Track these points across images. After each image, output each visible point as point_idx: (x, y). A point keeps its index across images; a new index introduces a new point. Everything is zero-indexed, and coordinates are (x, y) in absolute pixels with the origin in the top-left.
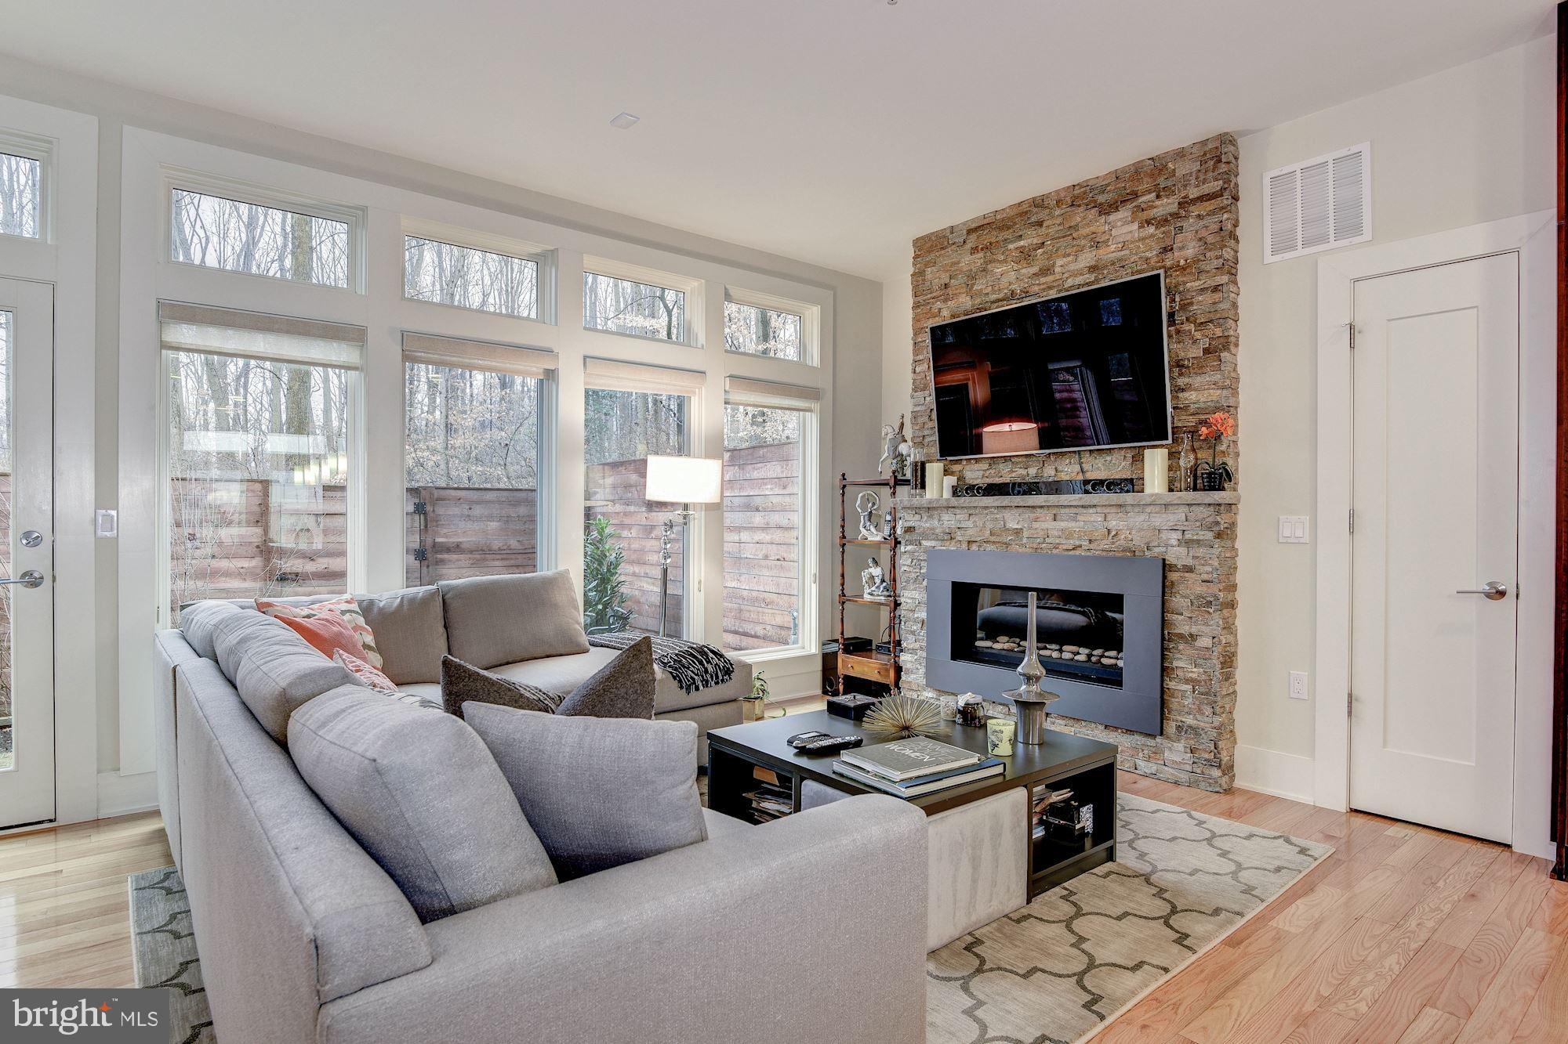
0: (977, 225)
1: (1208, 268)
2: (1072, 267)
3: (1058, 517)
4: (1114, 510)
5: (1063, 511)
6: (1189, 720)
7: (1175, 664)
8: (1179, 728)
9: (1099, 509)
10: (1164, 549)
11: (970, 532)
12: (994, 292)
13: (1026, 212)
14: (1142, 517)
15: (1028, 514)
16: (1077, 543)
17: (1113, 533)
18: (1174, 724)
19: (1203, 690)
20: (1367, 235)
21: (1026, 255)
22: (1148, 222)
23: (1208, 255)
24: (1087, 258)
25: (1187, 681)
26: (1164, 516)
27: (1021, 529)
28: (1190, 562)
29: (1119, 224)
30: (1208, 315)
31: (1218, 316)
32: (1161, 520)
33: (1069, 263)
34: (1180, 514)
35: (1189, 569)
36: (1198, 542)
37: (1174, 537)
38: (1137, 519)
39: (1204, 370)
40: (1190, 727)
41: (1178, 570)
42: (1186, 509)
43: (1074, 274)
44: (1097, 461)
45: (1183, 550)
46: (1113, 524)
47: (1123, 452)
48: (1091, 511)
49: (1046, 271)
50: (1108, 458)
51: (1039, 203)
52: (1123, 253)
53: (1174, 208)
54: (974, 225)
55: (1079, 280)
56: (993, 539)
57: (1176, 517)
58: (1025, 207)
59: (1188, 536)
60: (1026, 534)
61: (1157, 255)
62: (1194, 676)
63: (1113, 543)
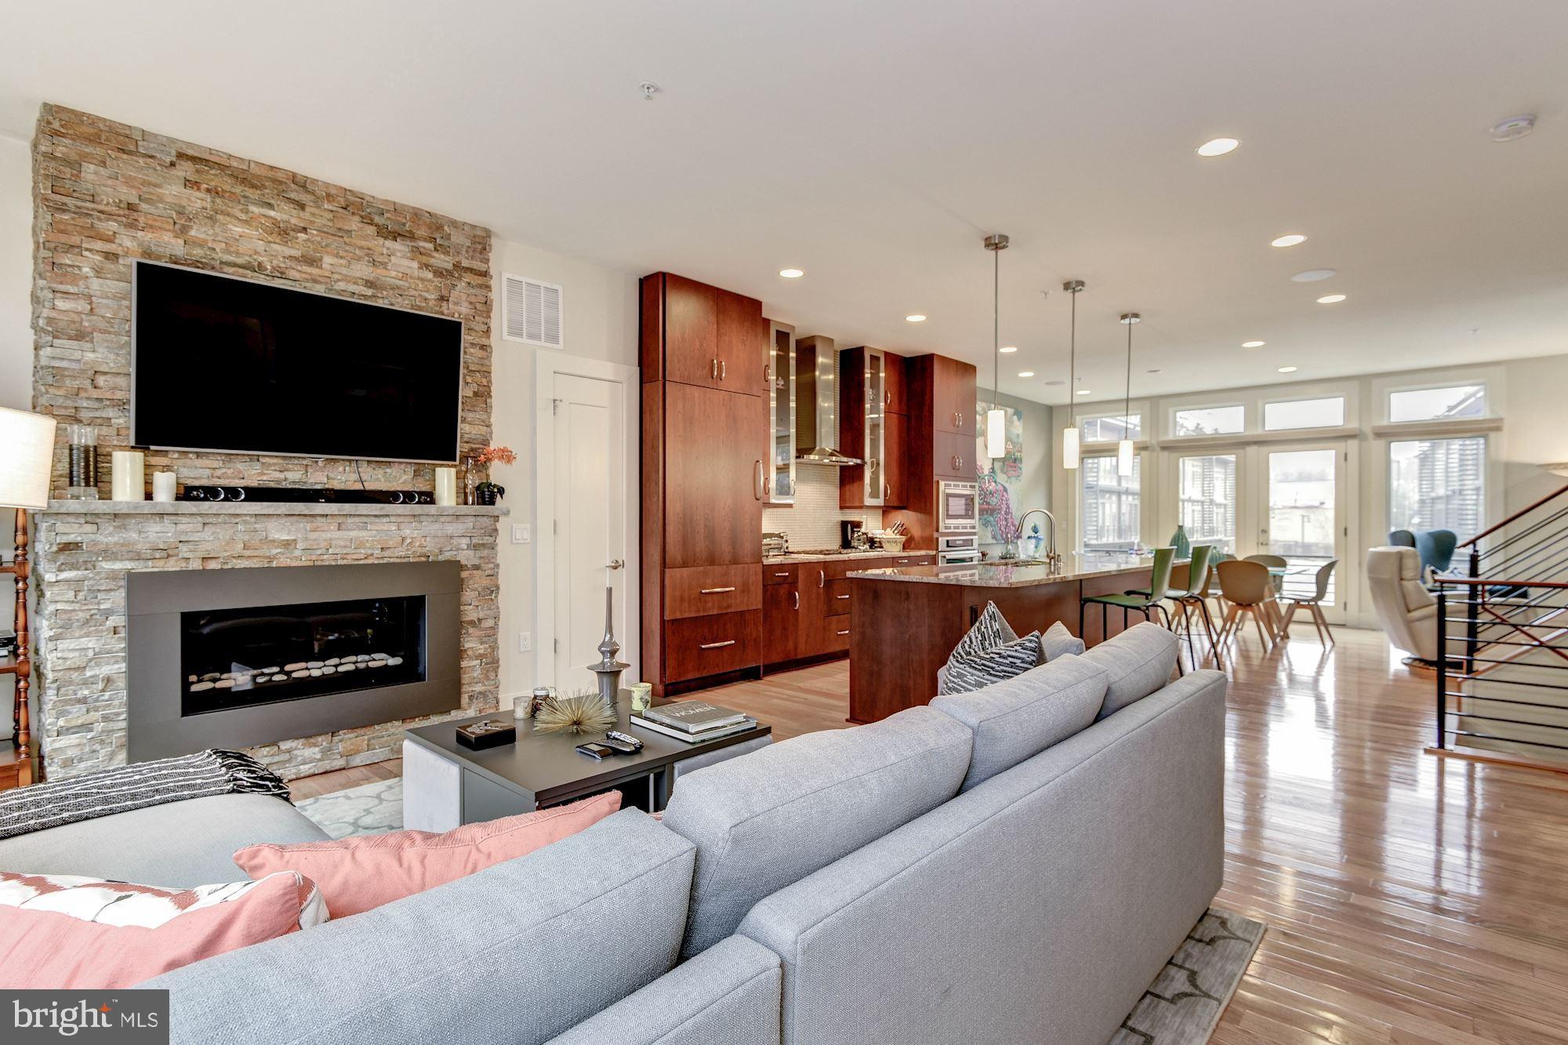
0: (196, 154)
1: (476, 328)
2: (344, 271)
3: (343, 526)
4: (408, 519)
5: (350, 520)
6: (478, 688)
7: (467, 645)
8: (471, 698)
9: (393, 519)
10: (455, 553)
11: (208, 546)
12: (227, 251)
13: (281, 183)
14: (436, 526)
15: (305, 525)
16: (369, 552)
17: (409, 541)
18: (466, 696)
19: (489, 660)
20: (561, 346)
21: (283, 232)
22: (427, 266)
23: (477, 318)
24: (363, 270)
25: (478, 657)
26: (455, 525)
27: (295, 540)
28: (477, 562)
29: (398, 254)
30: (477, 366)
31: (484, 369)
32: (453, 528)
33: (341, 266)
34: (470, 523)
35: (477, 567)
36: (483, 545)
37: (464, 542)
38: (430, 528)
39: (476, 409)
40: (480, 693)
41: (468, 569)
42: (473, 519)
43: (346, 279)
44: (376, 472)
45: (471, 553)
46: (407, 532)
47: (403, 466)
48: (385, 520)
49: (311, 261)
50: (389, 470)
51: (302, 183)
52: (401, 283)
53: (450, 266)
54: (190, 152)
55: (352, 288)
56: (247, 553)
57: (465, 526)
58: (280, 176)
59: (475, 541)
60: (300, 546)
61: (435, 300)
62: (482, 652)
63: (408, 550)
